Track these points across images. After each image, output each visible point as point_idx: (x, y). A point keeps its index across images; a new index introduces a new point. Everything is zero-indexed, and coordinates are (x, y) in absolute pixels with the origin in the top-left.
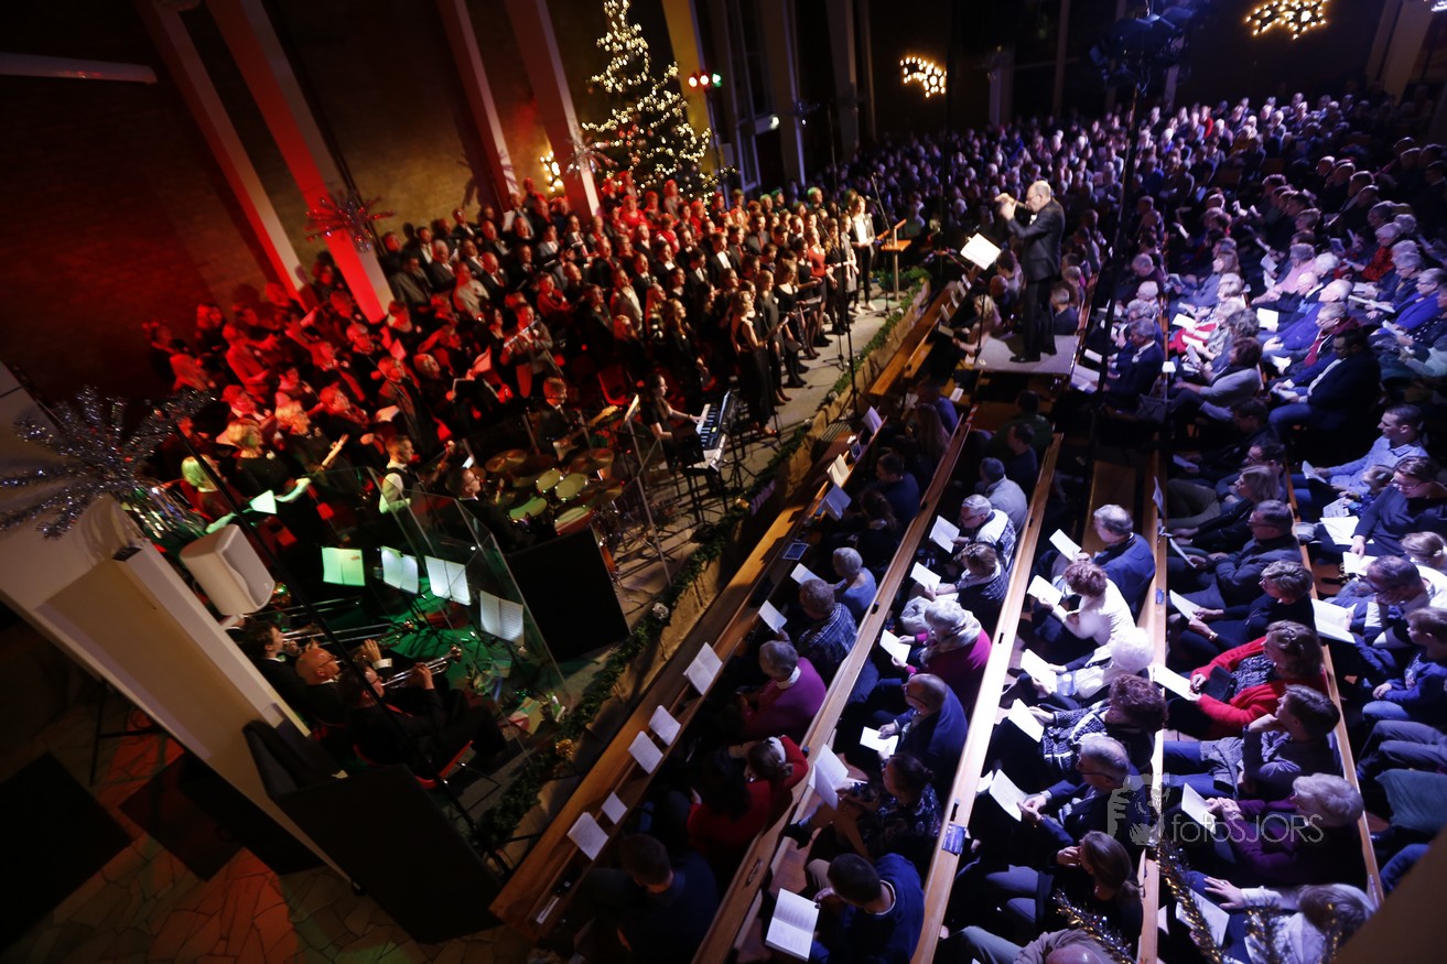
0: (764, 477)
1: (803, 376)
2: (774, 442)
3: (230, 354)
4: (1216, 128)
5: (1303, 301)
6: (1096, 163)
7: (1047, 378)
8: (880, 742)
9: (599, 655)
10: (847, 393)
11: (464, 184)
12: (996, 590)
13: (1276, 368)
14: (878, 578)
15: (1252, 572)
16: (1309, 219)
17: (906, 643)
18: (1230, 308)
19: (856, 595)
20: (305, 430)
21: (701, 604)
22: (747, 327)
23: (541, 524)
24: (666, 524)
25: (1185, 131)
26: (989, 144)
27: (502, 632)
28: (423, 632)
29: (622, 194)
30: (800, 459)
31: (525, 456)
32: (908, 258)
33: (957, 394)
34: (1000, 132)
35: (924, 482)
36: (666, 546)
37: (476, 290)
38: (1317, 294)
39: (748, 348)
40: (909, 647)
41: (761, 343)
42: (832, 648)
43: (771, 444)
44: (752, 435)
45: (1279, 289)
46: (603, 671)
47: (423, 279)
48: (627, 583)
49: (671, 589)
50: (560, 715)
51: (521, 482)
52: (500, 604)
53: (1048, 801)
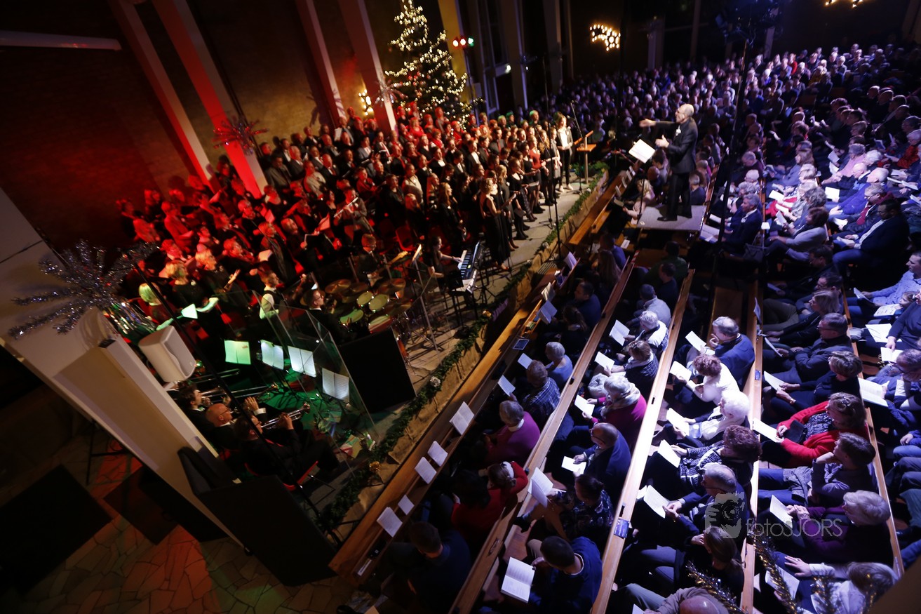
0: (501, 297)
1: (526, 232)
3: (166, 220)
4: (799, 68)
5: (856, 182)
6: (718, 92)
7: (684, 234)
8: (574, 466)
9: (396, 409)
10: (554, 243)
11: (311, 111)
12: (650, 370)
13: (838, 226)
14: (574, 362)
15: (818, 360)
16: (859, 128)
17: (592, 403)
18: (809, 186)
19: (560, 372)
20: (214, 268)
21: (461, 378)
22: (490, 201)
23: (360, 327)
24: (439, 327)
25: (778, 70)
26: (648, 81)
27: (336, 394)
28: (287, 394)
29: (410, 116)
30: (524, 286)
31: (350, 283)
32: (594, 156)
33: (626, 244)
34: (655, 74)
35: (604, 300)
36: (438, 340)
37: (318, 178)
38: (865, 178)
39: (491, 214)
40: (594, 406)
41: (499, 212)
42: (544, 406)
43: (506, 276)
44: (494, 270)
45: (840, 174)
46: (398, 419)
47: (286, 172)
48: (414, 364)
49: (442, 367)
50: (372, 446)
51: (347, 300)
52: (334, 377)
53: (683, 505)
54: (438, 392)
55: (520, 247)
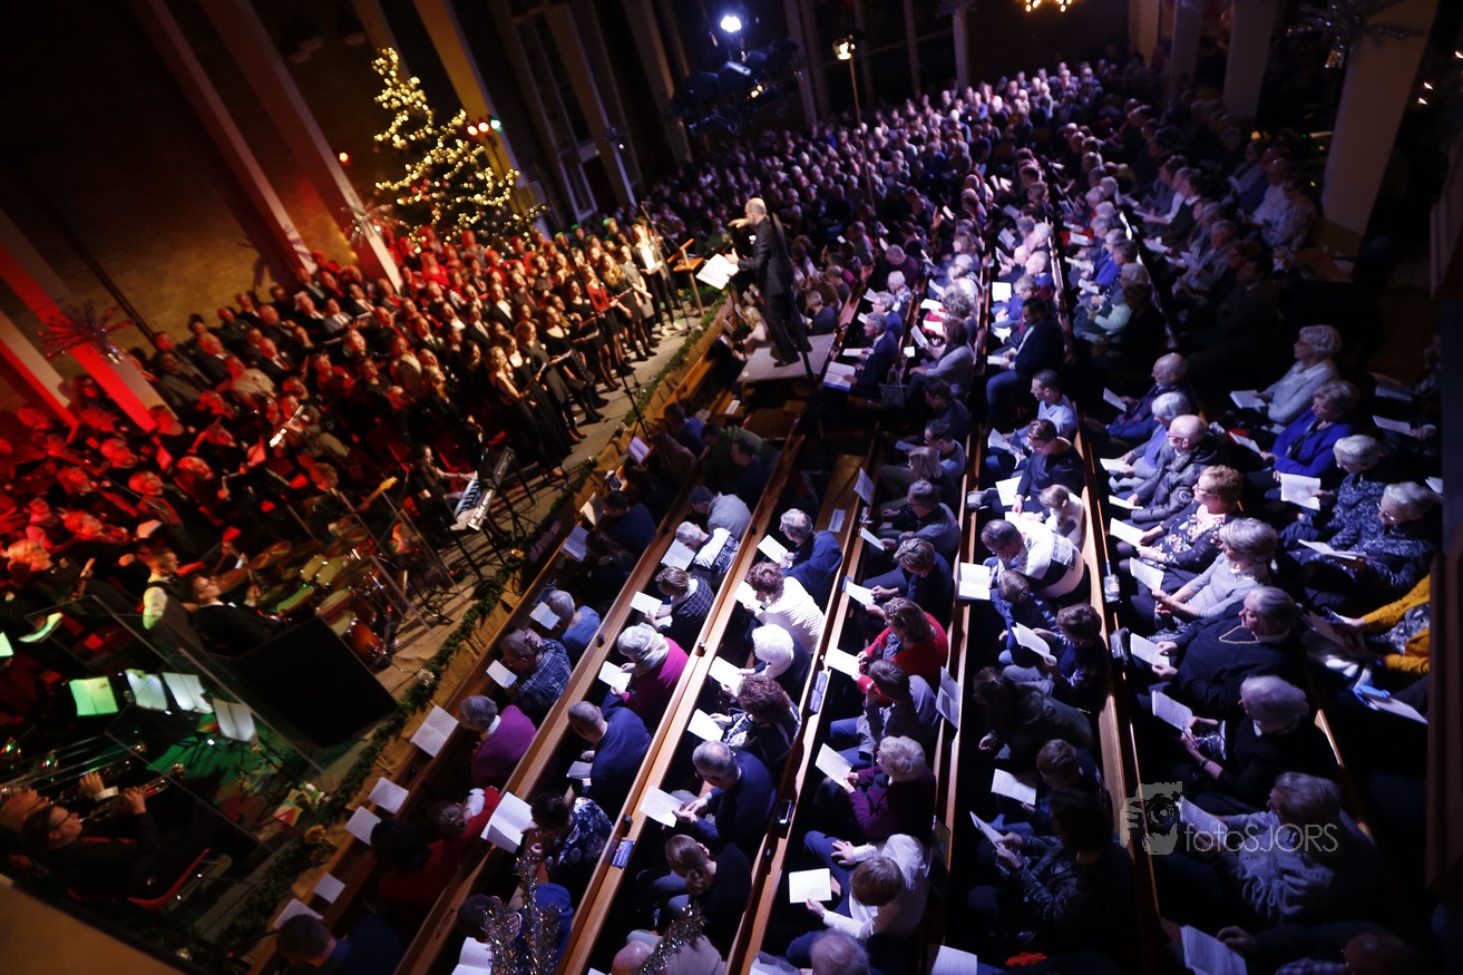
0: (546, 523)
1: (600, 411)
2: (562, 484)
9: (367, 732)
13: (997, 339)
20: (49, 565)
22: (503, 382)
24: (452, 586)
27: (238, 734)
33: (733, 406)
34: (813, 130)
36: (447, 608)
37: (255, 379)
39: (511, 400)
42: (542, 693)
43: (560, 486)
44: (545, 480)
46: (368, 748)
47: (197, 377)
48: (404, 654)
49: (441, 652)
50: (317, 802)
51: (289, 574)
52: (230, 708)
53: (709, 801)
54: (436, 692)
55: (589, 435)
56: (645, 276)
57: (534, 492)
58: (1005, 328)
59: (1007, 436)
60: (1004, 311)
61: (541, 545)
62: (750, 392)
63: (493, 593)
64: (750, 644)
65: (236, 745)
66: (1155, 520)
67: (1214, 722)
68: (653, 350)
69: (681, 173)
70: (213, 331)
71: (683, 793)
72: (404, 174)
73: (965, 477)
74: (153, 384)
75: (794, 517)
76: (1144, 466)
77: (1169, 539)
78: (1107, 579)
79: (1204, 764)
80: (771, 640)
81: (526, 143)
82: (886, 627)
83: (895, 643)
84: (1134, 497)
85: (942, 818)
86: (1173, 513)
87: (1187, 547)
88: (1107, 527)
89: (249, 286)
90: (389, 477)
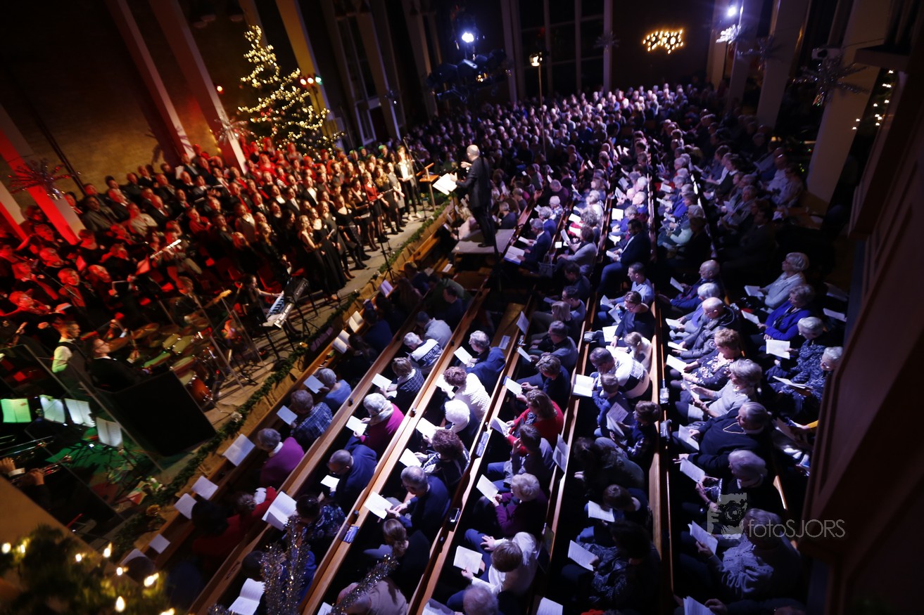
0: (323, 328)
1: (365, 262)
2: (337, 305)
9: (195, 448)
10: (386, 271)
13: (612, 242)
19: (333, 397)
22: (305, 237)
24: (259, 362)
27: (110, 441)
33: (448, 267)
34: (514, 106)
36: (255, 375)
37: (145, 220)
39: (309, 249)
42: (310, 431)
46: (194, 458)
48: (224, 401)
49: (248, 402)
50: (157, 490)
51: (154, 344)
52: (107, 425)
53: (408, 506)
54: (242, 427)
55: (356, 276)
56: (401, 181)
57: (318, 308)
58: (617, 236)
59: (612, 300)
60: (617, 226)
61: (319, 341)
62: (459, 259)
63: (285, 368)
64: (443, 412)
65: (108, 449)
66: (694, 358)
67: (716, 479)
68: (402, 228)
69: (430, 123)
70: (122, 188)
71: (392, 499)
72: (258, 103)
73: (584, 322)
74: (80, 216)
75: (479, 335)
76: (690, 326)
77: (701, 370)
78: (662, 390)
79: (709, 503)
80: (456, 409)
81: (336, 93)
82: (527, 408)
83: (532, 418)
84: (684, 343)
85: (550, 525)
86: (705, 354)
87: (712, 375)
88: (665, 361)
89: (149, 162)
90: (226, 290)
